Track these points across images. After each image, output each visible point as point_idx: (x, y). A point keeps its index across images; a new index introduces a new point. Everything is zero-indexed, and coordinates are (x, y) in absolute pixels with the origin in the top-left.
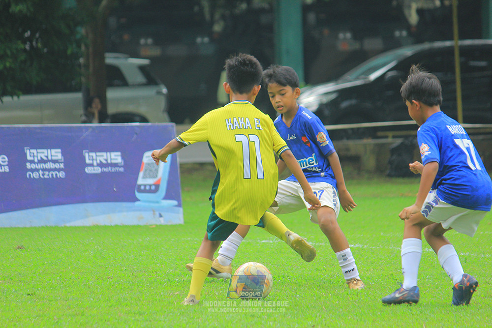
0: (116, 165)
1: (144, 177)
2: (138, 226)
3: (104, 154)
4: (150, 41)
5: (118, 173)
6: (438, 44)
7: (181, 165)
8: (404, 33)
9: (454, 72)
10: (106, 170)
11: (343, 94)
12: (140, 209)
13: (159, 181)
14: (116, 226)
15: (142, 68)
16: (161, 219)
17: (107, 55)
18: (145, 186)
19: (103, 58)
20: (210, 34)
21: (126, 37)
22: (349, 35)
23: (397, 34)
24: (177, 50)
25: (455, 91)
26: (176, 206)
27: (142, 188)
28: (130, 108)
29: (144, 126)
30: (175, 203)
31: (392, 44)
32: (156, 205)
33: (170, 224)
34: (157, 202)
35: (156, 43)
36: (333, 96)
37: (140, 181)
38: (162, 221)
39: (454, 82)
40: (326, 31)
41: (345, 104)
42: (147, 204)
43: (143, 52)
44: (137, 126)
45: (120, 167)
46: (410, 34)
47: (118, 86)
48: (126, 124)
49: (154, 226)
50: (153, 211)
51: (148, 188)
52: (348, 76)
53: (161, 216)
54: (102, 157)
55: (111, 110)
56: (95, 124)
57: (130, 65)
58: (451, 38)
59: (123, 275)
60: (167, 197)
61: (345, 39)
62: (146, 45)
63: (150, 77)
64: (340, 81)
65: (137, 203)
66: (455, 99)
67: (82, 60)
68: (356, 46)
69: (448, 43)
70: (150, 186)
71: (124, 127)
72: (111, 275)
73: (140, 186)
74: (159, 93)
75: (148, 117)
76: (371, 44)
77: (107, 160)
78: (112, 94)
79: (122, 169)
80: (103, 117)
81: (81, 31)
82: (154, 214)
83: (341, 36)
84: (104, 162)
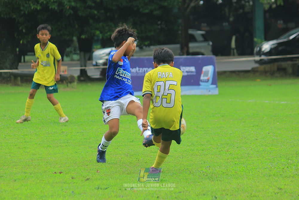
0: (192, 72)
1: (204, 76)
2: (201, 95)
4: (205, 24)
5: (193, 75)
7: (218, 72)
10: (189, 74)
11: (279, 44)
12: (202, 89)
13: (209, 78)
14: (193, 95)
15: (202, 35)
17: (189, 30)
20: (228, 21)
21: (196, 23)
22: (282, 22)
24: (216, 28)
28: (198, 50)
29: (203, 57)
30: (215, 86)
33: (213, 94)
34: (208, 86)
36: (276, 45)
37: (202, 78)
38: (210, 93)
40: (273, 20)
41: (280, 48)
42: (204, 87)
43: (202, 28)
44: (200, 57)
45: (194, 73)
47: (193, 42)
49: (207, 95)
51: (205, 80)
52: (281, 37)
53: (210, 91)
54: (188, 69)
55: (191, 50)
56: (185, 56)
57: (198, 33)
60: (212, 84)
62: (204, 26)
63: (206, 38)
64: (279, 39)
65: (200, 86)
67: (180, 32)
68: (285, 26)
73: (202, 80)
74: (209, 44)
75: (205, 53)
76: (290, 25)
80: (188, 54)
81: (180, 21)
82: (207, 90)
83: (279, 22)
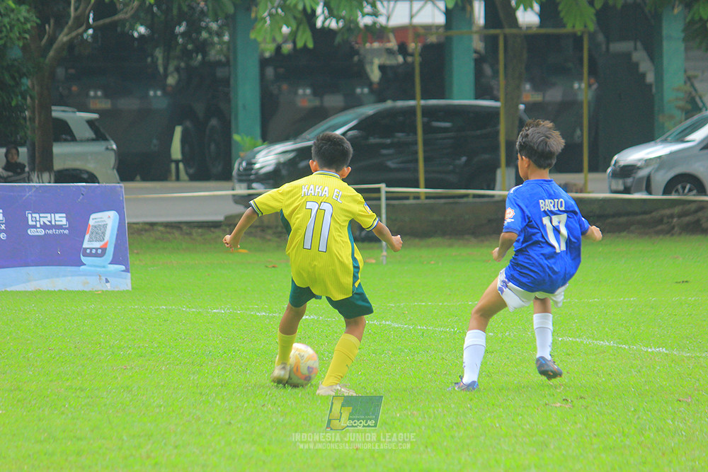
0: (60, 227)
1: (90, 240)
2: (83, 292)
3: (49, 215)
4: (100, 93)
5: (62, 236)
6: (400, 104)
7: (130, 225)
8: (366, 90)
9: (415, 133)
10: (50, 232)
12: (85, 274)
13: (106, 244)
14: (60, 291)
15: (91, 123)
16: (108, 284)
17: (53, 108)
18: (91, 249)
19: (51, 111)
20: (164, 87)
21: (74, 88)
22: (308, 91)
23: (358, 90)
24: (129, 104)
25: (416, 153)
26: (124, 271)
27: (88, 251)
28: (78, 164)
29: (91, 186)
30: (123, 267)
31: (353, 102)
32: (103, 269)
33: (117, 289)
34: (104, 267)
35: (106, 95)
36: (291, 155)
37: (86, 245)
38: (108, 286)
39: (415, 143)
40: (285, 87)
42: (93, 269)
43: (92, 106)
44: (83, 186)
45: (65, 229)
46: (372, 91)
47: (66, 140)
48: (72, 184)
49: (100, 292)
50: (100, 276)
51: (94, 251)
52: (306, 135)
53: (107, 281)
54: (46, 218)
57: (77, 119)
58: (413, 98)
59: (65, 346)
60: (114, 261)
61: (304, 94)
62: (96, 97)
63: (99, 132)
64: (298, 140)
65: (83, 267)
66: (416, 161)
67: (27, 113)
68: (317, 103)
69: (412, 103)
70: (97, 249)
71: (69, 186)
72: (52, 347)
73: (86, 249)
74: (108, 149)
76: (332, 100)
77: (50, 222)
78: (58, 149)
79: (66, 232)
81: (27, 82)
82: (100, 279)
83: (300, 91)
84: (48, 223)
